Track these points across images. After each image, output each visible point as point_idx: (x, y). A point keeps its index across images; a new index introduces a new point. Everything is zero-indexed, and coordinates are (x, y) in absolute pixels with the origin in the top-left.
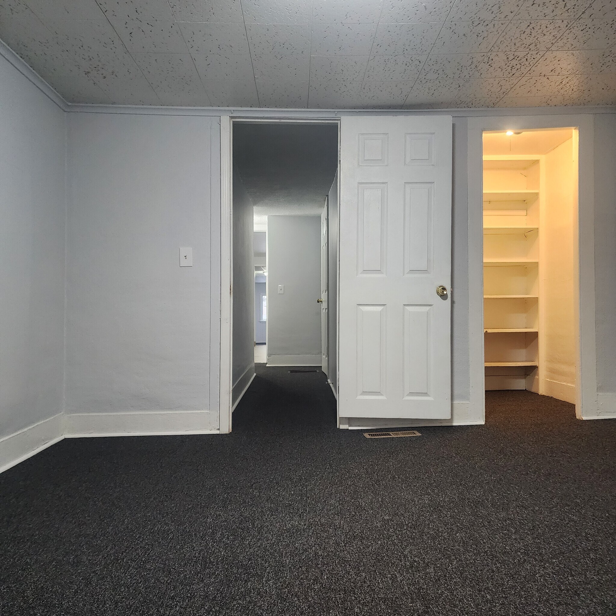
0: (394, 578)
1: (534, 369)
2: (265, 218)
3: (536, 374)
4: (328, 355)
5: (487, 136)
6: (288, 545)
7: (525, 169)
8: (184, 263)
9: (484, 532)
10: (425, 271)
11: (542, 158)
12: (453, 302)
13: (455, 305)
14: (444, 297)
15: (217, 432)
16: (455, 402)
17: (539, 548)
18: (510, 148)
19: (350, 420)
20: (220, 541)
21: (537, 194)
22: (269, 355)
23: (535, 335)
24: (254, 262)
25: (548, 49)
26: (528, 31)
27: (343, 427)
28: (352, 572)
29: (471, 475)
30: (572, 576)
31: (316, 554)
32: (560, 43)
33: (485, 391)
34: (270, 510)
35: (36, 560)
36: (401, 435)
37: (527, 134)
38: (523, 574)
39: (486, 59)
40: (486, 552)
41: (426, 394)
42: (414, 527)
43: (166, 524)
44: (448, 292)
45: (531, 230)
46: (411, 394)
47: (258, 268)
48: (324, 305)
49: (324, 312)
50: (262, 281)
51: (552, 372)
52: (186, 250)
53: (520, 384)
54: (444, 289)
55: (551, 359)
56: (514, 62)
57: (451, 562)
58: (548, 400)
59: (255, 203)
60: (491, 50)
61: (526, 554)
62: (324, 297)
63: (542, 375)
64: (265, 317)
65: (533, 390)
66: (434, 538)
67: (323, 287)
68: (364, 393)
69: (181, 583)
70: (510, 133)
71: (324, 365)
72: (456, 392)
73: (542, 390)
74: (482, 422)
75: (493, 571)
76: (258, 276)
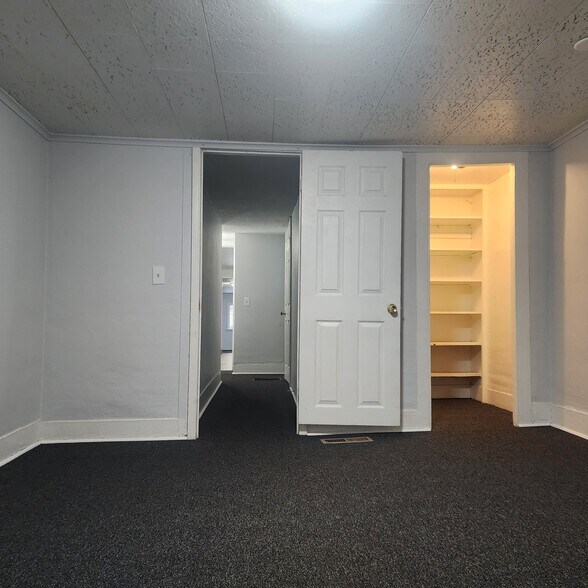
0: (341, 571)
1: (478, 379)
2: (232, 235)
3: (480, 384)
4: (290, 365)
5: (433, 169)
6: (249, 543)
7: (470, 196)
8: (156, 281)
9: (424, 530)
10: (378, 291)
11: (485, 188)
12: (402, 319)
13: (405, 322)
14: (394, 314)
15: (185, 438)
16: (405, 410)
17: (470, 544)
18: (454, 179)
19: (308, 427)
20: (187, 540)
21: (481, 220)
22: (235, 364)
23: (478, 349)
24: (222, 274)
25: (485, 98)
26: (466, 83)
27: (301, 433)
28: (305, 566)
29: (416, 479)
30: (496, 568)
31: (273, 550)
32: (495, 94)
33: (433, 399)
34: (233, 511)
35: (19, 557)
36: (355, 441)
37: (469, 168)
38: (454, 566)
39: (431, 106)
40: (424, 548)
41: (378, 403)
42: (362, 525)
43: (139, 525)
44: (398, 310)
45: (475, 253)
46: (364, 403)
47: (225, 280)
48: (287, 317)
49: (287, 324)
50: (228, 291)
51: (493, 381)
52: (159, 269)
53: (465, 393)
54: (394, 307)
55: (493, 370)
56: (456, 108)
57: (392, 557)
58: (490, 408)
59: (224, 222)
60: (435, 98)
61: (458, 548)
62: (287, 310)
63: (485, 385)
64: (231, 325)
65: (477, 399)
66: (379, 536)
67: (287, 300)
68: (322, 402)
69: (152, 577)
70: (454, 167)
71: (286, 373)
72: (405, 401)
73: (485, 399)
74: (428, 429)
75: (428, 564)
76: (225, 287)
